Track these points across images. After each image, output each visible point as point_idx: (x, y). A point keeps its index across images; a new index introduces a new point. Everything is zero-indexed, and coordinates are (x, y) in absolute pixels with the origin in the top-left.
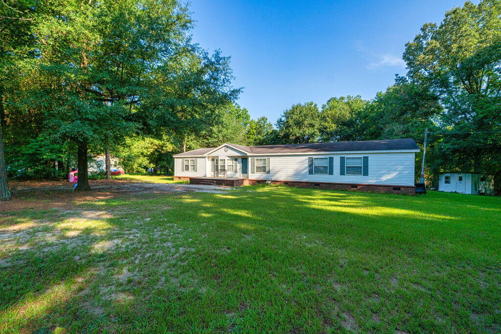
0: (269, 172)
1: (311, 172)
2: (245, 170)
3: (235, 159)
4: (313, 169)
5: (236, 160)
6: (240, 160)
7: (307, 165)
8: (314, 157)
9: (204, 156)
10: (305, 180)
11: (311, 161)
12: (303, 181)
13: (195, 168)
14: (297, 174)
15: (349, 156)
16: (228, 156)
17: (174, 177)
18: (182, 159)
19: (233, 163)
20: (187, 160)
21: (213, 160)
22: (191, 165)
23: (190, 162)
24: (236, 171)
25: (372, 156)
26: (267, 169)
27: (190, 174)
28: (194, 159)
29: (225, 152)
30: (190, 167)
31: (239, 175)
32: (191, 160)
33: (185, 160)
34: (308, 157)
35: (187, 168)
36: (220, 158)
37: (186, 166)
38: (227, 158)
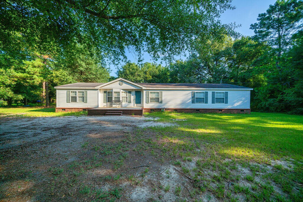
0: (161, 102)
1: (193, 102)
4: (195, 100)
5: (130, 92)
6: (134, 93)
7: (191, 97)
8: (196, 91)
9: (96, 88)
10: (189, 107)
11: (193, 94)
12: (187, 108)
13: (84, 99)
14: (182, 104)
15: (216, 91)
16: (122, 89)
17: (56, 109)
18: (66, 91)
19: (127, 95)
20: (74, 92)
21: (105, 92)
22: (79, 97)
23: (77, 93)
24: (130, 102)
25: (229, 92)
26: (160, 100)
27: (79, 105)
28: (84, 91)
29: (119, 85)
30: (78, 98)
31: (133, 106)
32: (79, 92)
33: (72, 92)
34: (191, 91)
35: (74, 99)
36: (114, 91)
37: (72, 97)
38: (122, 91)
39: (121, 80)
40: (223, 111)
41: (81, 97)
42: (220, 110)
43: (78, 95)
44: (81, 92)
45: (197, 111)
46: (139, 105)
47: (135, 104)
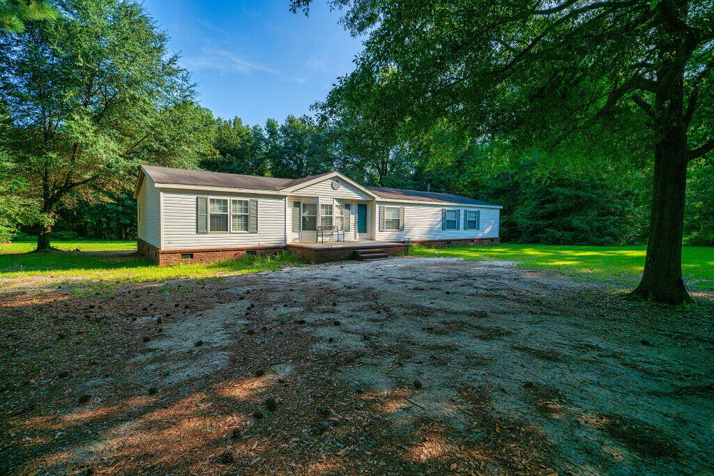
1: (443, 228)
2: (363, 226)
3: (346, 204)
4: (449, 224)
5: (347, 206)
6: (354, 208)
7: (440, 219)
8: (447, 209)
9: (282, 193)
10: (438, 238)
11: (444, 213)
12: (437, 239)
14: (431, 231)
15: (469, 209)
16: (337, 199)
17: (161, 256)
18: (195, 197)
19: (342, 213)
20: (219, 201)
21: (297, 204)
22: (234, 217)
23: (230, 207)
24: (348, 230)
25: (481, 211)
26: (401, 225)
27: (236, 239)
28: (248, 199)
29: (331, 189)
30: (231, 221)
31: (353, 238)
32: (234, 202)
33: (212, 201)
34: (441, 208)
35: (220, 223)
36: (321, 202)
37: (212, 216)
38: (335, 202)
39: (337, 177)
40: (475, 241)
41: (240, 216)
42: (472, 240)
43: (232, 210)
44: (240, 202)
45: (448, 244)
46: (364, 235)
47: (358, 234)
